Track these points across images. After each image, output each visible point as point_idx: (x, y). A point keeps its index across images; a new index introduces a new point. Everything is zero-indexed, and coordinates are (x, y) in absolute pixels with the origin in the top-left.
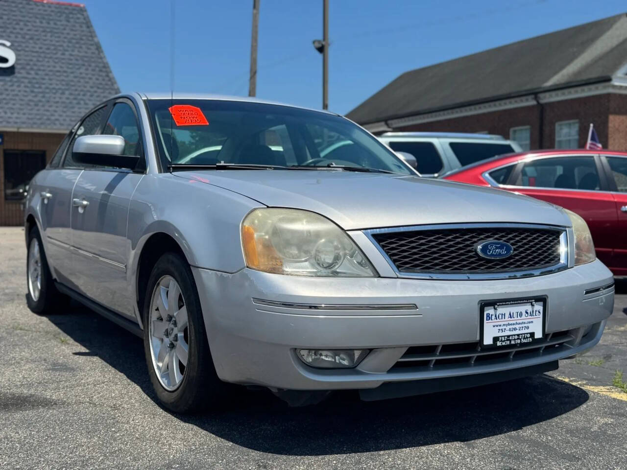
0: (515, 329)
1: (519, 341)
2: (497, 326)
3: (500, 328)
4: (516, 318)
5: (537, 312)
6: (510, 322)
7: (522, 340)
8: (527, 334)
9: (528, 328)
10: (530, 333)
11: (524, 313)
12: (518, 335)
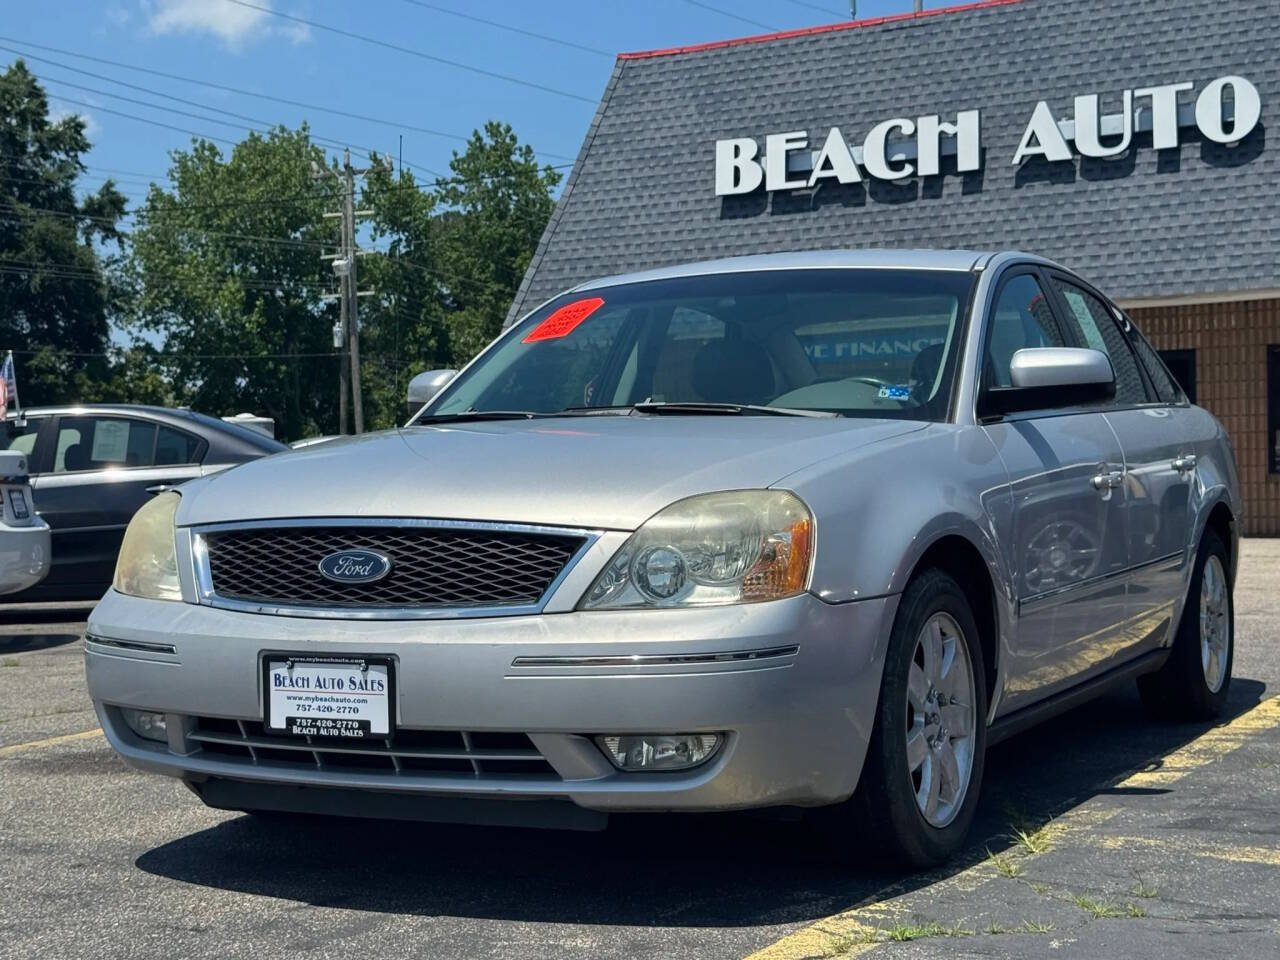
0: (330, 709)
1: (336, 733)
2: (295, 698)
3: (301, 702)
4: (330, 690)
5: (376, 686)
6: (320, 696)
7: (343, 731)
8: (353, 721)
9: (356, 710)
10: (360, 722)
11: (347, 683)
12: (334, 721)
